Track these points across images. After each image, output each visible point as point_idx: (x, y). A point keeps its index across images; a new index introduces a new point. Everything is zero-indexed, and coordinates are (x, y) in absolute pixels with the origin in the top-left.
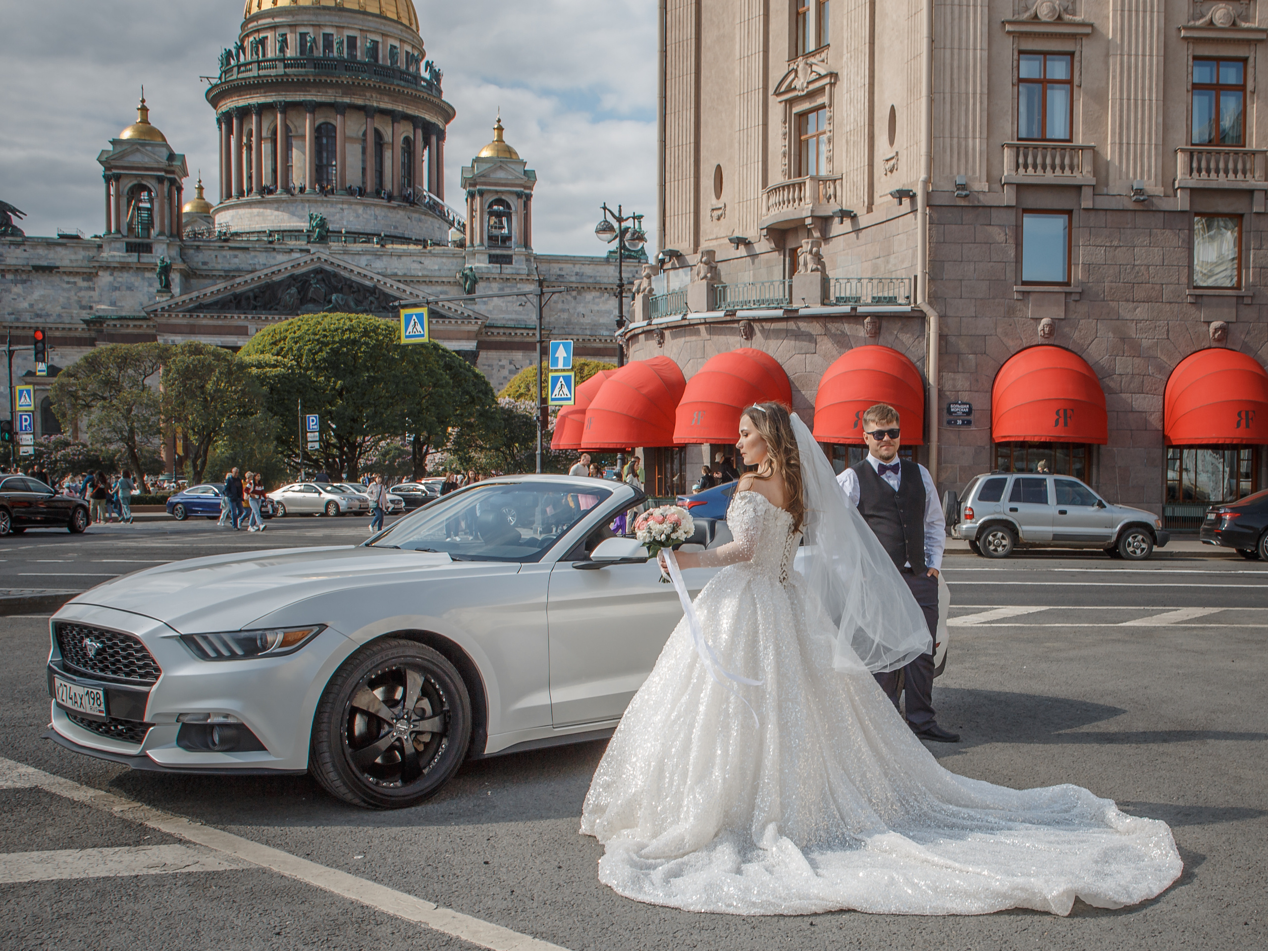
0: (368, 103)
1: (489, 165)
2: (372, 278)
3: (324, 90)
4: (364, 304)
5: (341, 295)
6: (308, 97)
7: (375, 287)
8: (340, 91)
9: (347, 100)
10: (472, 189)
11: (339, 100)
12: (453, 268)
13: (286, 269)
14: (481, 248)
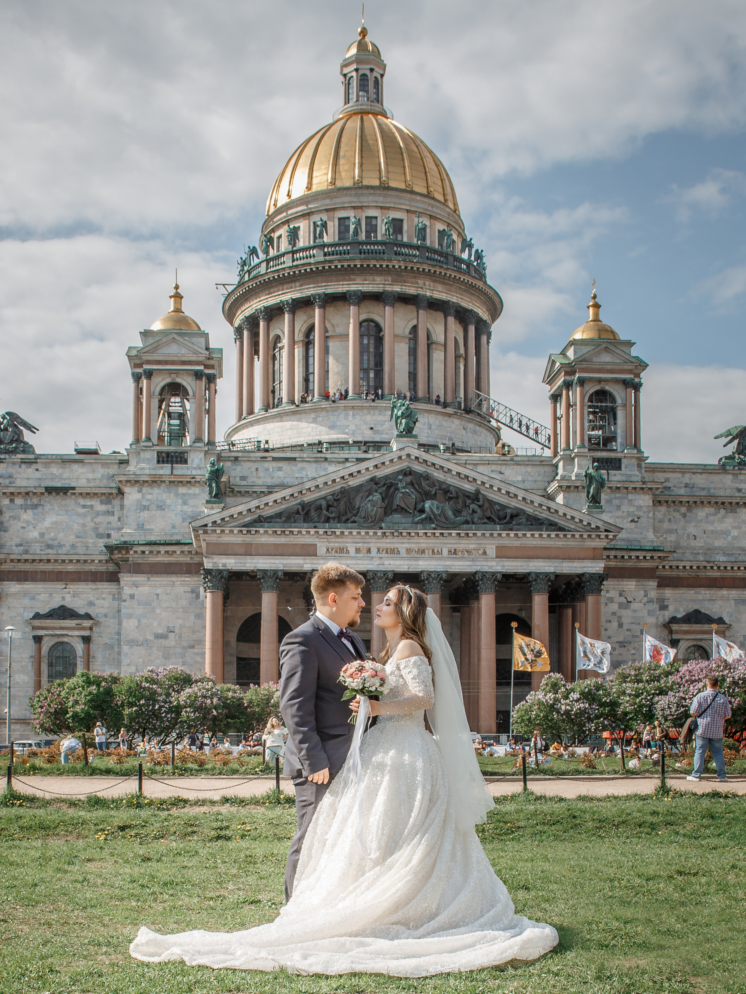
0: (421, 292)
1: (589, 348)
2: (475, 480)
3: (371, 278)
4: (464, 513)
5: (435, 502)
6: (352, 287)
7: (478, 492)
8: (390, 278)
9: (397, 288)
10: (568, 378)
11: (388, 288)
12: (540, 478)
13: (367, 469)
14: (582, 450)
